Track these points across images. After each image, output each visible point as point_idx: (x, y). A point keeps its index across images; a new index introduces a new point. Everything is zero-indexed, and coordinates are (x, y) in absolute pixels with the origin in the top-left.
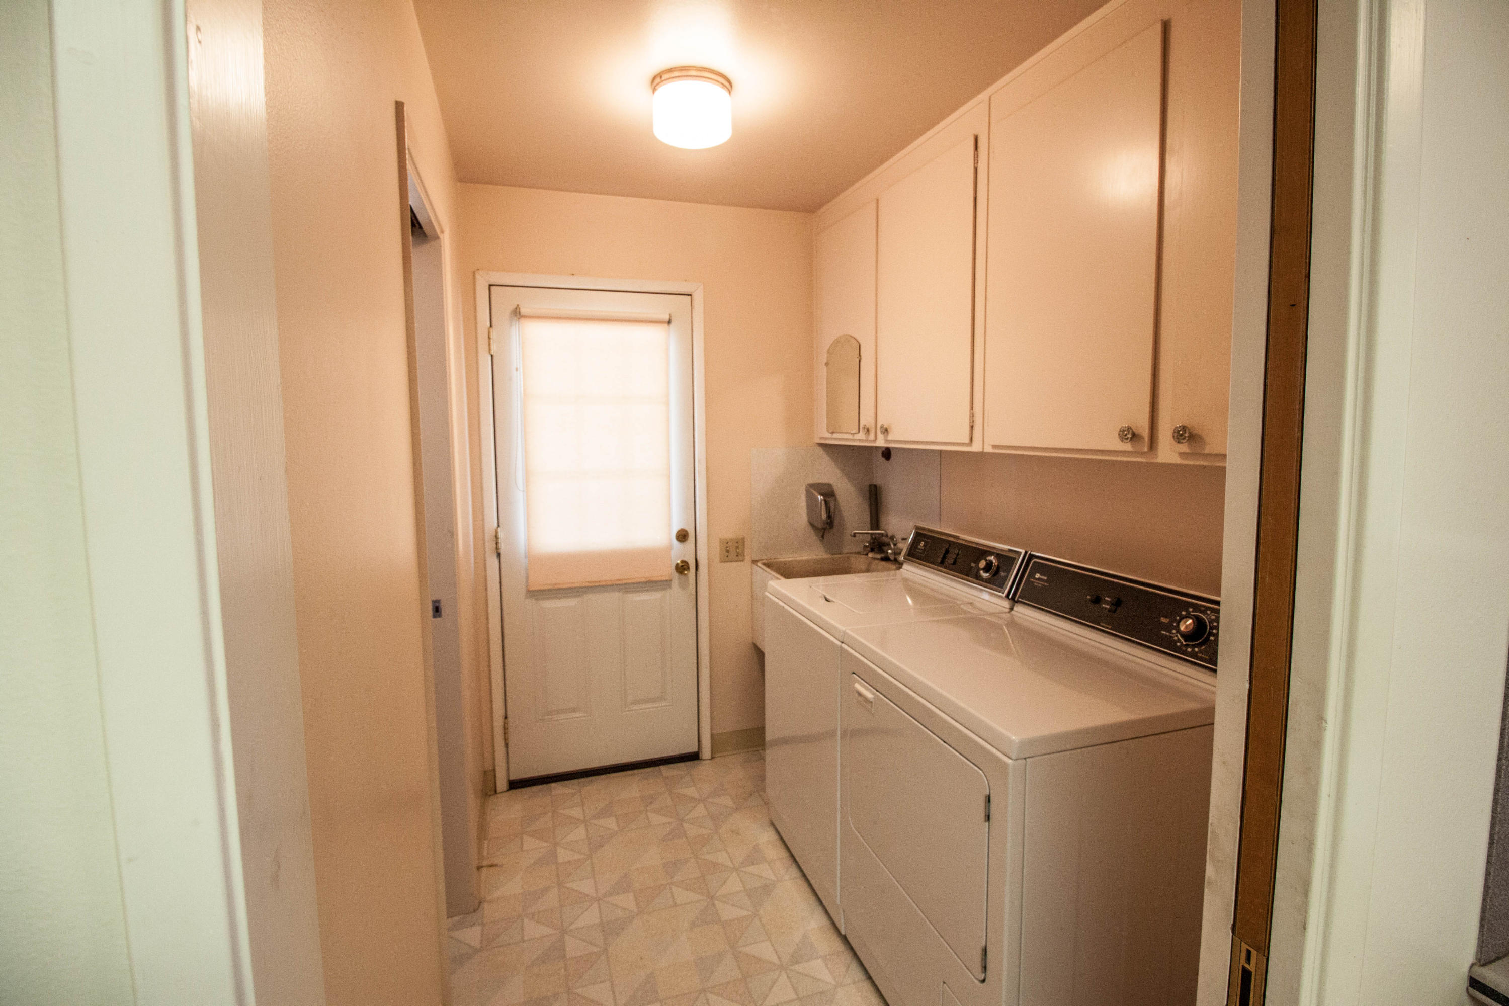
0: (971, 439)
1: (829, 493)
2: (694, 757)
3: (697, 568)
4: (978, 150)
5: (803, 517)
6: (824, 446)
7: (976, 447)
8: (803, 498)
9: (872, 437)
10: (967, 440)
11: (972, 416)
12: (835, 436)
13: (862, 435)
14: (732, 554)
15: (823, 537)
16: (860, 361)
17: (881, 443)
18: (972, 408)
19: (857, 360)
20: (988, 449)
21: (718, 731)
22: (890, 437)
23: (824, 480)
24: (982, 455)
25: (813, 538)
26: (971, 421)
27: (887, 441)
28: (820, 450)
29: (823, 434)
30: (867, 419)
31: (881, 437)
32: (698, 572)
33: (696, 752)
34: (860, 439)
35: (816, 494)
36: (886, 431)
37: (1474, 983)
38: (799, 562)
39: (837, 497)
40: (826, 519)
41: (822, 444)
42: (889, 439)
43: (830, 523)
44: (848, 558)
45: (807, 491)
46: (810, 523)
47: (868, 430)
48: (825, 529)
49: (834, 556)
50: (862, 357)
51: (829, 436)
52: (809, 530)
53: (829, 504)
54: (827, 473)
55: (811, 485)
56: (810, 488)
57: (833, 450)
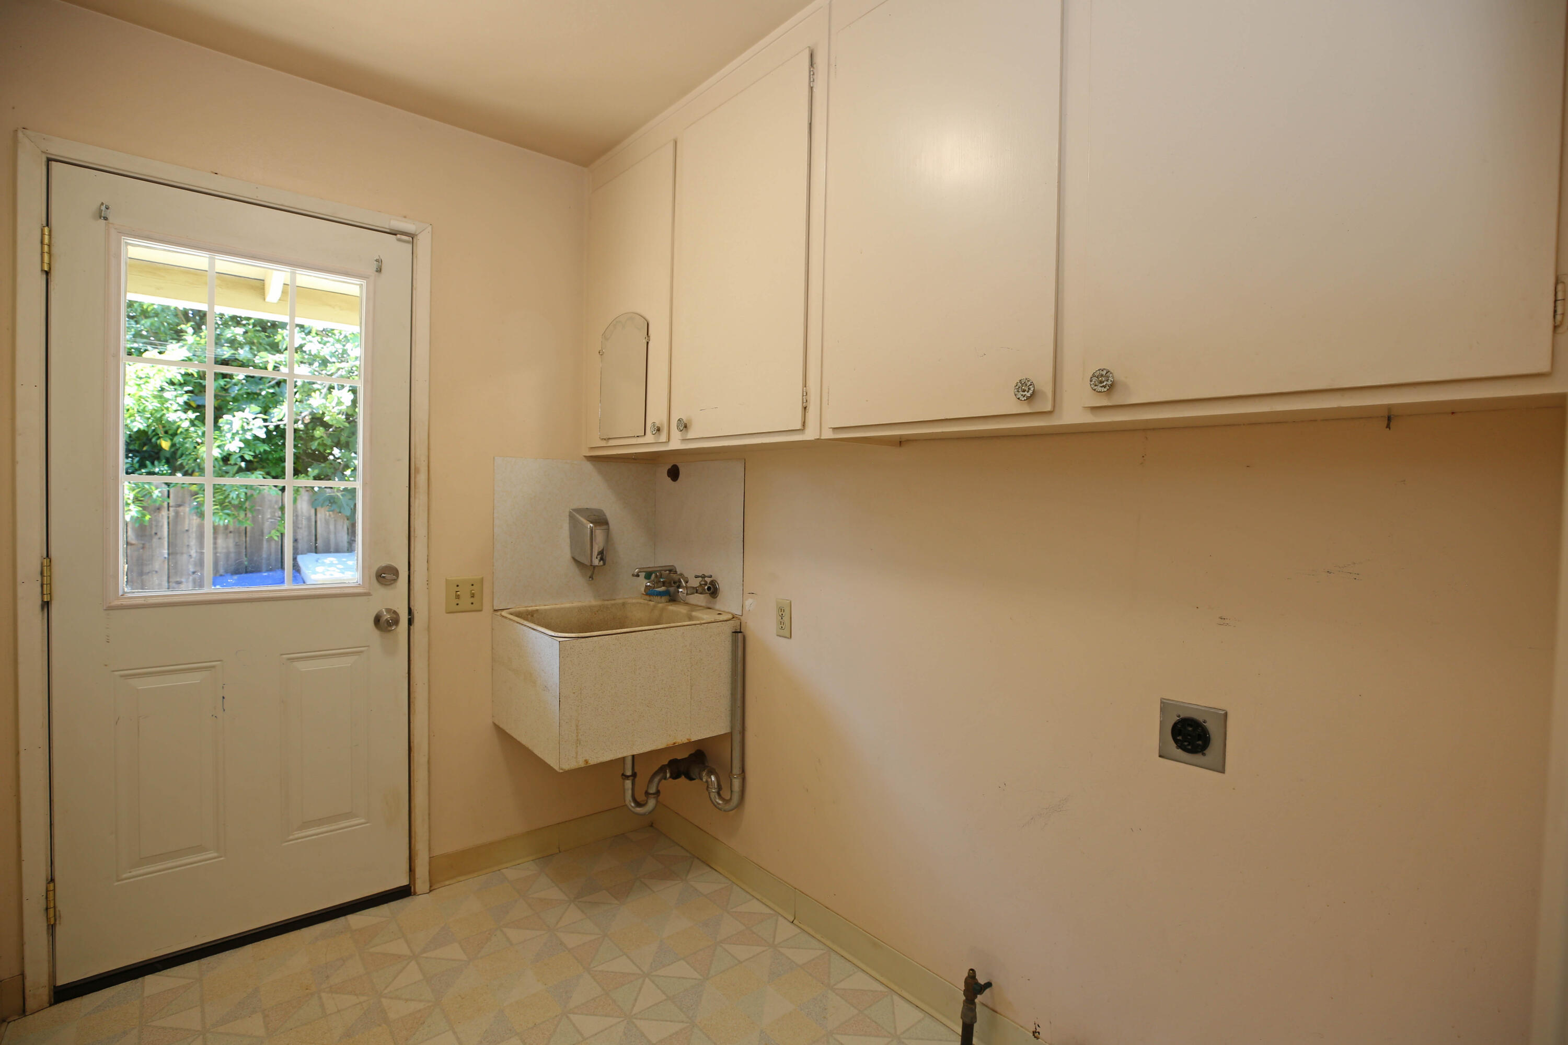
0: (804, 424)
1: (600, 521)
2: (403, 893)
3: (410, 622)
4: (815, 66)
5: (565, 552)
6: (594, 459)
7: (810, 435)
8: (566, 527)
9: (663, 438)
10: (799, 426)
11: (805, 394)
12: (611, 443)
13: (650, 438)
14: (465, 601)
15: (591, 577)
16: (648, 343)
17: (676, 444)
18: (805, 383)
19: (645, 342)
20: (828, 435)
21: (437, 852)
22: (690, 435)
23: (594, 505)
24: (818, 444)
25: (579, 580)
26: (805, 401)
27: (684, 440)
28: (588, 467)
29: (593, 441)
30: (657, 415)
31: (676, 434)
32: (412, 627)
33: (408, 885)
34: (649, 444)
35: (584, 521)
36: (684, 426)
38: (559, 610)
39: (611, 526)
40: (596, 554)
41: (591, 457)
42: (689, 437)
43: (602, 559)
44: (624, 604)
45: (571, 517)
46: (574, 559)
47: (659, 430)
48: (594, 567)
49: (606, 603)
50: (651, 338)
51: (603, 444)
52: (574, 569)
53: (599, 534)
54: (598, 493)
55: (575, 509)
56: (574, 513)
57: (604, 464)
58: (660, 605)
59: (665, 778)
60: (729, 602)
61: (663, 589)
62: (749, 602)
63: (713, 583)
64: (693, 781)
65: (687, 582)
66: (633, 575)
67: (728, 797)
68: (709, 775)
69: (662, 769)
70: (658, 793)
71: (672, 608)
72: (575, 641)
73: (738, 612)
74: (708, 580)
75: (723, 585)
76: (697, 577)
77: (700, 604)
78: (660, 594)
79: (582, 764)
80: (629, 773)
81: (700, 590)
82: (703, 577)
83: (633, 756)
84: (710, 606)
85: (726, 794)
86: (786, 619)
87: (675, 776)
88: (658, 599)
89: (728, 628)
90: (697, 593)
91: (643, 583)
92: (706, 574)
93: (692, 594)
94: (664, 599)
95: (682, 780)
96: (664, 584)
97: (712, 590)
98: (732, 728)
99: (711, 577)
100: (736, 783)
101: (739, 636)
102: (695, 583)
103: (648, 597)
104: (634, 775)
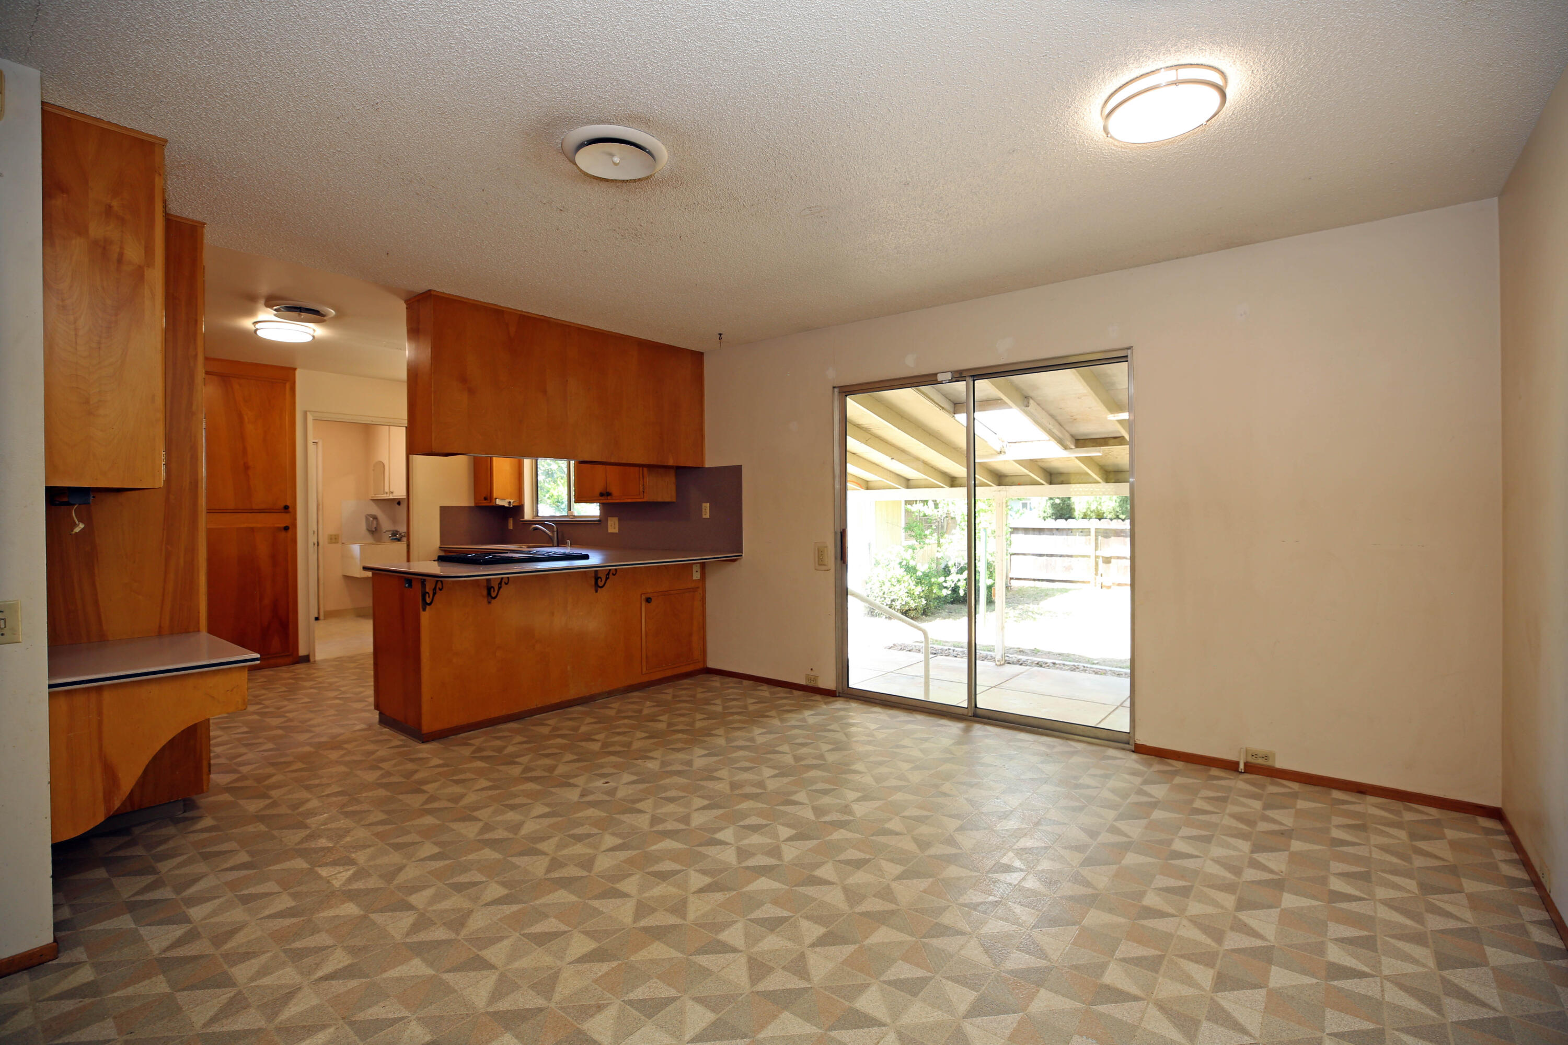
1: (375, 518)
8: (364, 519)
9: (389, 495)
17: (391, 497)
23: (372, 512)
28: (372, 503)
29: (372, 495)
30: (387, 490)
34: (386, 496)
35: (371, 518)
36: (392, 493)
39: (379, 519)
40: (374, 527)
41: (372, 499)
42: (394, 495)
43: (376, 529)
44: (382, 540)
45: (366, 517)
46: (367, 529)
47: (388, 493)
48: (374, 531)
49: (375, 539)
50: (384, 468)
51: (375, 496)
52: (367, 533)
53: (376, 522)
54: (375, 510)
55: (368, 515)
56: (368, 516)
57: (377, 501)
58: (392, 540)
61: (396, 537)
65: (400, 534)
66: (385, 532)
71: (395, 540)
72: (366, 546)
91: (387, 534)
93: (402, 537)
94: (393, 538)
102: (403, 534)
103: (389, 538)
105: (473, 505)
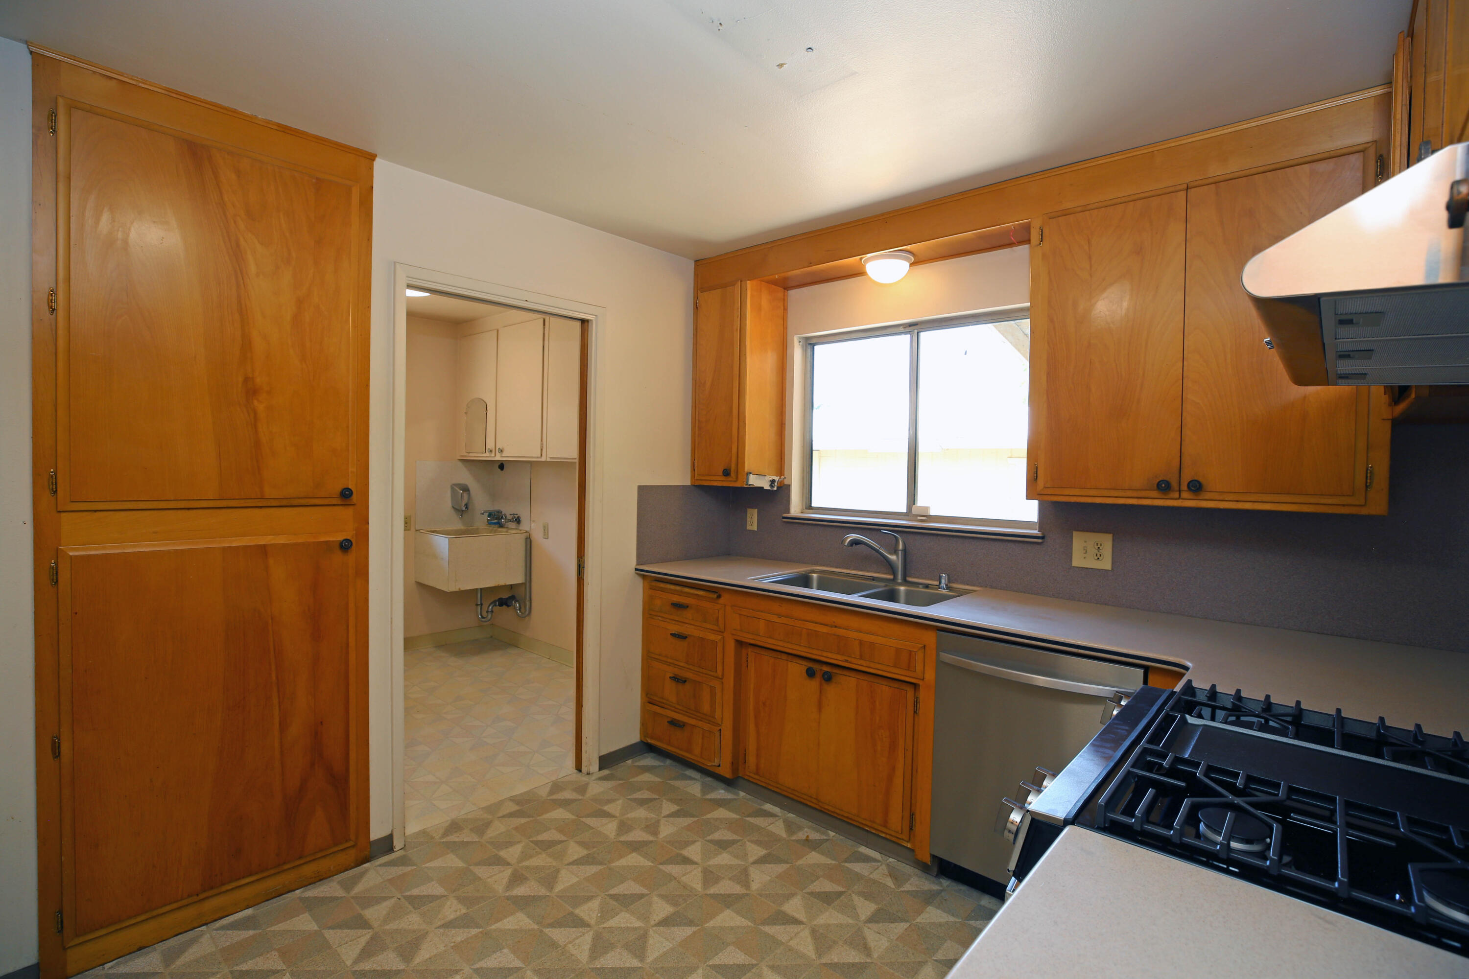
0: (541, 455)
1: (466, 489)
5: (449, 504)
6: (463, 461)
7: (543, 459)
8: (449, 492)
9: (493, 455)
10: (540, 456)
11: (542, 444)
12: (471, 454)
13: (487, 454)
15: (461, 515)
16: (486, 413)
17: (498, 457)
18: (542, 441)
20: (548, 460)
23: (462, 482)
24: (546, 462)
25: (456, 517)
26: (541, 447)
27: (501, 457)
28: (460, 464)
29: (463, 453)
30: (490, 445)
31: (498, 455)
34: (487, 456)
35: (458, 490)
36: (501, 451)
37: (636, 569)
38: (446, 531)
39: (471, 492)
40: (464, 505)
41: (462, 460)
42: (503, 455)
43: (466, 508)
44: (478, 529)
45: (452, 488)
46: (453, 507)
47: (491, 451)
48: (463, 511)
49: (469, 528)
50: (488, 411)
51: (467, 455)
52: (453, 511)
53: (466, 496)
54: (465, 477)
55: (454, 484)
56: (453, 486)
57: (468, 463)
58: (494, 529)
59: (496, 606)
60: (525, 526)
61: (496, 521)
62: (533, 525)
63: (518, 518)
64: (510, 607)
65: (505, 517)
66: (481, 514)
67: (523, 612)
68: (515, 602)
69: (494, 602)
70: (492, 611)
71: (500, 529)
72: (454, 539)
73: (528, 529)
74: (516, 516)
75: (522, 519)
76: (510, 515)
77: (513, 527)
78: (495, 524)
79: (457, 590)
80: (479, 603)
81: (512, 520)
82: (514, 514)
83: (481, 588)
84: (517, 528)
85: (523, 610)
86: (546, 530)
87: (501, 605)
88: (493, 526)
89: (524, 536)
90: (510, 521)
91: (486, 517)
92: (515, 513)
93: (508, 522)
94: (497, 526)
95: (504, 607)
96: (496, 519)
97: (518, 521)
98: (526, 580)
99: (517, 514)
100: (528, 603)
101: (529, 542)
102: (509, 517)
103: (489, 525)
104: (481, 604)
105: (689, 484)
